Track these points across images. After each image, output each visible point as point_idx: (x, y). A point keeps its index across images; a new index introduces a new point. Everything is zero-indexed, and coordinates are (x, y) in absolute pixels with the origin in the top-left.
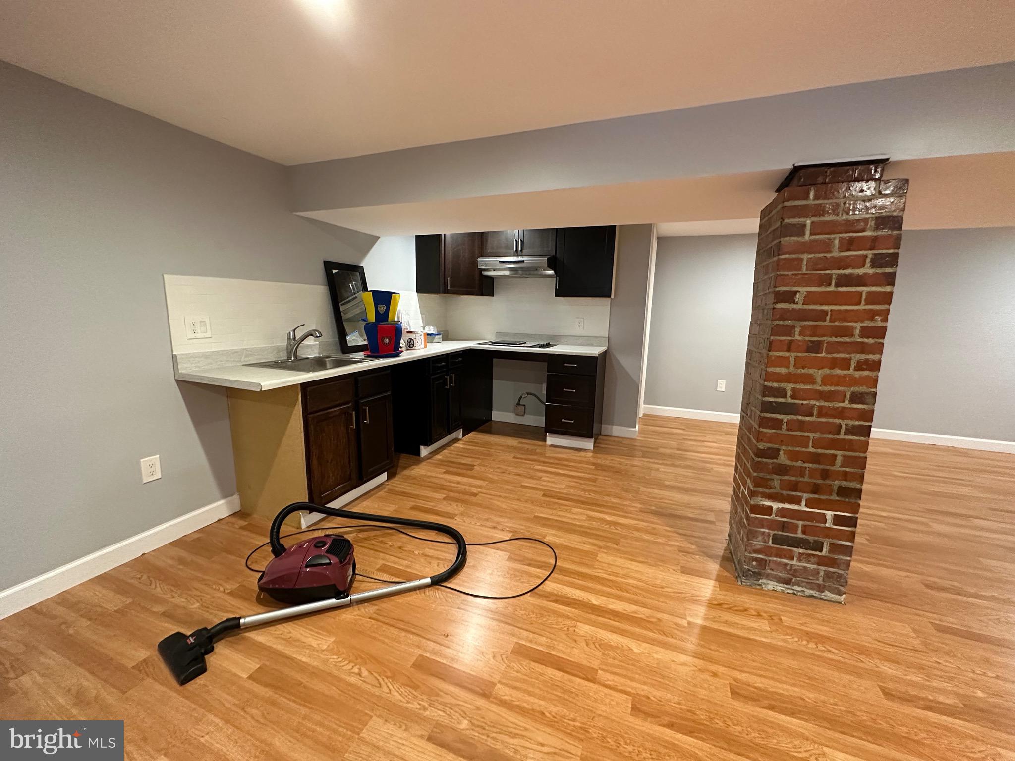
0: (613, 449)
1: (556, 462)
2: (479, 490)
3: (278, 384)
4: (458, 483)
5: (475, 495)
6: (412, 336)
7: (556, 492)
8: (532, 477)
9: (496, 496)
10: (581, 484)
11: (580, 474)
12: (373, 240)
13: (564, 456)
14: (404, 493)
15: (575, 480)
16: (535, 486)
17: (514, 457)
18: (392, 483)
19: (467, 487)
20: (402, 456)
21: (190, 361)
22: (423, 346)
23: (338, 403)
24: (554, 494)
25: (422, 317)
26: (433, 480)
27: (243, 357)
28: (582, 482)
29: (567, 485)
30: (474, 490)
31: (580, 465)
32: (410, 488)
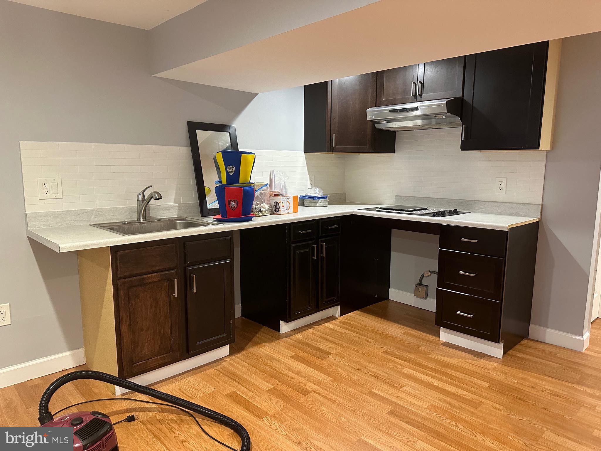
0: (536, 362)
1: (438, 367)
2: (315, 387)
3: (80, 247)
4: (298, 373)
5: (305, 393)
6: (277, 199)
7: (411, 411)
8: (390, 384)
9: (330, 399)
10: (454, 407)
11: (460, 392)
12: (250, 97)
13: (454, 361)
14: (234, 374)
15: (448, 399)
16: (387, 396)
17: (385, 352)
18: (232, 360)
19: (304, 381)
20: (262, 330)
21: (39, 219)
22: (291, 210)
23: (157, 268)
24: (405, 413)
25: (311, 179)
26: (274, 364)
27: (92, 217)
28: (457, 404)
29: (431, 405)
30: (310, 386)
31: (467, 378)
32: (243, 369)
